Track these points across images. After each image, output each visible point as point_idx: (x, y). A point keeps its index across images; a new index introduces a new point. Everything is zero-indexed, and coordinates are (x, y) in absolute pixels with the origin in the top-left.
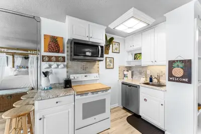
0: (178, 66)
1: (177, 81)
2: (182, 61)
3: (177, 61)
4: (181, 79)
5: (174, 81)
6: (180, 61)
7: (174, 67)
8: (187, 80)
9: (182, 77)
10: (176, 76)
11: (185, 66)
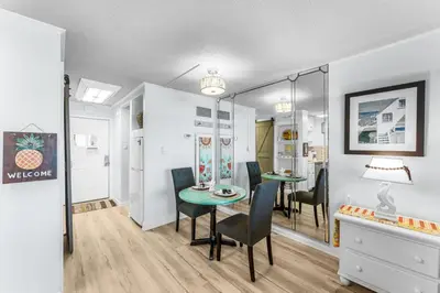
0: (30, 146)
1: (28, 180)
2: (39, 134)
3: (29, 135)
4: (37, 174)
5: (21, 180)
6: (35, 135)
7: (21, 149)
8: (49, 173)
9: (40, 169)
10: (26, 167)
11: (45, 146)
